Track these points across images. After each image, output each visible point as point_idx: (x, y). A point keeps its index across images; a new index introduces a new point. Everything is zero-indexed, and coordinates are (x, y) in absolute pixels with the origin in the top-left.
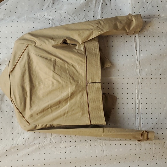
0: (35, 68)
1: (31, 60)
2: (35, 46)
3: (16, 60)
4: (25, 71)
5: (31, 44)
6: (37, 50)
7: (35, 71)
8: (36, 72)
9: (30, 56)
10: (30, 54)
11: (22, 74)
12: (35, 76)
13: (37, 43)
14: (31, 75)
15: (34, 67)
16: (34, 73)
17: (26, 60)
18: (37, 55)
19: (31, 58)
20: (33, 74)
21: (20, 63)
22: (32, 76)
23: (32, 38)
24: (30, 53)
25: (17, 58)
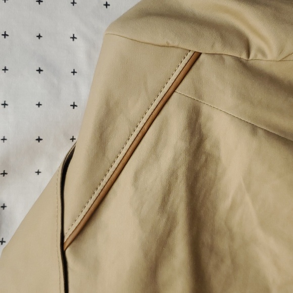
0: (232, 208)
1: (209, 155)
2: (238, 60)
3: (110, 154)
4: (169, 232)
5: (218, 48)
6: (258, 92)
7: (230, 230)
8: (232, 238)
9: (204, 131)
10: (202, 120)
11: (146, 255)
12: (228, 262)
13: (255, 41)
14: (205, 252)
15: (224, 206)
16: (223, 245)
17: (175, 160)
18: (254, 129)
19: (208, 145)
20: (212, 249)
21: (136, 178)
22: (210, 265)
23: (227, 11)
24: (205, 110)
25: (118, 142)
